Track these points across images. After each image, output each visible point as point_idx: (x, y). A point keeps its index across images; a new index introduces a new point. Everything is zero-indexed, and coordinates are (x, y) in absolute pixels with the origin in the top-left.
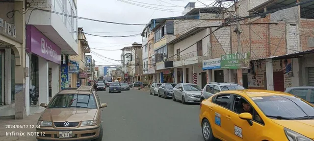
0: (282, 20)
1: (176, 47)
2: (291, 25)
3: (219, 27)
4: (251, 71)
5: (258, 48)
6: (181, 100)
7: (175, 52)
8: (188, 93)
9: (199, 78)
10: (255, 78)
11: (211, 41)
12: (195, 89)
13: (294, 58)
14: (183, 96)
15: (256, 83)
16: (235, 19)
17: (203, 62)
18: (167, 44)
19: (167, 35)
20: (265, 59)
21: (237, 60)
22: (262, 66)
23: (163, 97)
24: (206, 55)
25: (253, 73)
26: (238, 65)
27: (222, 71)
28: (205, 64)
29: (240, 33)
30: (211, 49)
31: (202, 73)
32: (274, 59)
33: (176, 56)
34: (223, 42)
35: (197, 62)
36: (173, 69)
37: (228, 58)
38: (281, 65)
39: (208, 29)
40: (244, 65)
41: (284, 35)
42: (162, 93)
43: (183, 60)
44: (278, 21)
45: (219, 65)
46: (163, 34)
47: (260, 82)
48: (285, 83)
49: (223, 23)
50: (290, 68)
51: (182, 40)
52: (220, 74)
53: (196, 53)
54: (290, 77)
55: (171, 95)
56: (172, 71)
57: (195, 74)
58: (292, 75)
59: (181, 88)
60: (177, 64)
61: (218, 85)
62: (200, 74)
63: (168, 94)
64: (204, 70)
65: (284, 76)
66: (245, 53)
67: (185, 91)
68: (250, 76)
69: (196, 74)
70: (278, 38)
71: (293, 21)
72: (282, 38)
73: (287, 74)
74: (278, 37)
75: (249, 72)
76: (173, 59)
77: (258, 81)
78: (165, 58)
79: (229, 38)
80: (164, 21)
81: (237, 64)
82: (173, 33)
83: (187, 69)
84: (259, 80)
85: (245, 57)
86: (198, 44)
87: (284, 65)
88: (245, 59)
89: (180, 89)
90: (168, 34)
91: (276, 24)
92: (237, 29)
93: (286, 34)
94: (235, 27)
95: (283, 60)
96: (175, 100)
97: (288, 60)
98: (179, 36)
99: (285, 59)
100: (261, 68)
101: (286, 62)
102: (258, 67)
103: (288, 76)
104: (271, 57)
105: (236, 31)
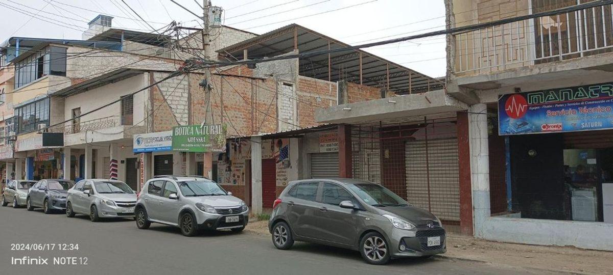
0: (272, 75)
1: (71, 104)
2: (284, 84)
3: (173, 74)
4: (224, 158)
5: (234, 118)
6: (89, 213)
7: (69, 115)
8: (106, 198)
9: (122, 169)
10: (230, 170)
11: (152, 99)
12: (118, 190)
13: (291, 137)
14: (94, 204)
15: (232, 179)
16: (204, 64)
17: (135, 137)
18: (51, 96)
19: (52, 77)
20: (250, 137)
21: (203, 136)
22: (242, 150)
23: (43, 211)
24: (142, 124)
25: (228, 160)
26: (207, 145)
27: (170, 157)
28: (138, 141)
29: (210, 89)
30: (151, 114)
31: (127, 159)
32: (264, 138)
33: (70, 123)
34: (174, 103)
35: (121, 136)
36: (61, 150)
37: (187, 133)
38: (272, 147)
39: (146, 75)
40: (216, 146)
41: (275, 100)
42: (37, 202)
43: (89, 133)
44: (266, 75)
45: (169, 144)
46: (40, 74)
47: (238, 177)
48: (277, 177)
49: (181, 68)
50: (285, 153)
51: (87, 89)
52: (166, 162)
53: (118, 119)
54: (284, 168)
55: (63, 205)
56: (59, 154)
57: (113, 161)
58: (289, 165)
59: (90, 188)
60: (71, 140)
61: (173, 181)
62: (122, 162)
63: (55, 202)
64: (136, 153)
65: (277, 167)
66: (218, 125)
67: (97, 195)
68: (222, 167)
69: (116, 161)
70: (265, 104)
71: (288, 79)
72: (271, 105)
73: (281, 162)
74: (265, 102)
75: (220, 158)
76: (63, 128)
77: (234, 176)
78: (42, 126)
79: (186, 95)
80: (45, 45)
81: (205, 143)
82: (63, 74)
83: (94, 152)
84: (238, 173)
85: (219, 131)
86: (122, 102)
87: (277, 149)
88: (218, 135)
89: (88, 191)
90: (53, 73)
91: (263, 80)
92: (205, 80)
93: (277, 99)
94: (203, 78)
95: (276, 141)
96: (73, 215)
97: (283, 140)
98: (78, 82)
99: (278, 139)
100: (240, 152)
101: (280, 143)
102: (235, 150)
103: (282, 166)
104: (260, 134)
105: (204, 85)
